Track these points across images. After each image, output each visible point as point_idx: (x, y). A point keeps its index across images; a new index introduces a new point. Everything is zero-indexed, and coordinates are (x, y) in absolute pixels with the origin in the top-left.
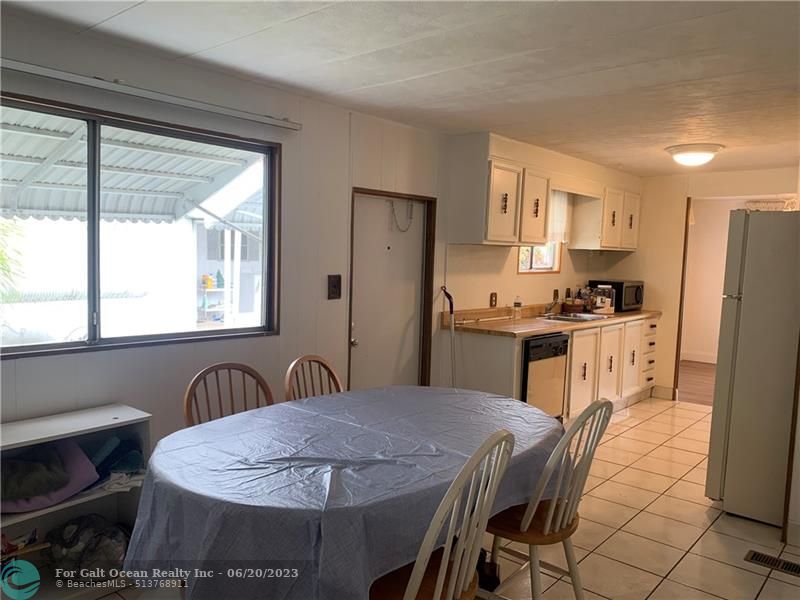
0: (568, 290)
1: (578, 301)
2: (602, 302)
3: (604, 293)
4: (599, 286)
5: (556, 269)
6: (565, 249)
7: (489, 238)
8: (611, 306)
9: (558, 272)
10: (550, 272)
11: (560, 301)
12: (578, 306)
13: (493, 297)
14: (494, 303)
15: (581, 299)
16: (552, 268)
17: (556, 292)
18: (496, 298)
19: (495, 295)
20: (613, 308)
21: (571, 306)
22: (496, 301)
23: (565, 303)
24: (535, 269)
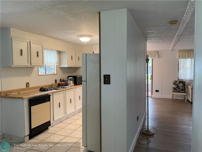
0: (61, 79)
1: (63, 83)
2: (70, 82)
3: (70, 80)
4: (69, 78)
6: (58, 67)
7: (32, 65)
8: (73, 83)
9: (56, 74)
11: (58, 83)
12: (63, 84)
13: (27, 84)
14: (28, 86)
15: (64, 82)
16: (54, 73)
17: (56, 80)
18: (29, 84)
19: (28, 83)
20: (74, 84)
21: (61, 84)
22: (29, 85)
23: (59, 83)
24: (47, 74)
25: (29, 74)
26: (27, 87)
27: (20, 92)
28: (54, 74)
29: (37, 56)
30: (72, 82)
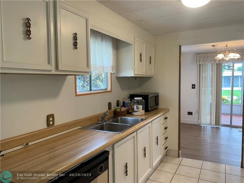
0: (118, 102)
1: (123, 109)
2: (137, 108)
3: (138, 103)
4: (135, 98)
5: (109, 89)
6: (114, 76)
7: (60, 69)
8: (143, 109)
9: (110, 91)
10: (105, 91)
11: (113, 109)
12: (124, 112)
13: (50, 118)
14: (51, 123)
15: (125, 107)
16: (106, 89)
17: (110, 104)
18: (53, 119)
19: (52, 116)
20: (144, 111)
21: (119, 112)
22: (53, 121)
23: (116, 110)
24: (94, 90)
25: (54, 94)
26: (48, 125)
27: (30, 144)
28: (106, 91)
29: (72, 46)
30: (141, 107)
